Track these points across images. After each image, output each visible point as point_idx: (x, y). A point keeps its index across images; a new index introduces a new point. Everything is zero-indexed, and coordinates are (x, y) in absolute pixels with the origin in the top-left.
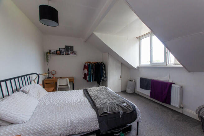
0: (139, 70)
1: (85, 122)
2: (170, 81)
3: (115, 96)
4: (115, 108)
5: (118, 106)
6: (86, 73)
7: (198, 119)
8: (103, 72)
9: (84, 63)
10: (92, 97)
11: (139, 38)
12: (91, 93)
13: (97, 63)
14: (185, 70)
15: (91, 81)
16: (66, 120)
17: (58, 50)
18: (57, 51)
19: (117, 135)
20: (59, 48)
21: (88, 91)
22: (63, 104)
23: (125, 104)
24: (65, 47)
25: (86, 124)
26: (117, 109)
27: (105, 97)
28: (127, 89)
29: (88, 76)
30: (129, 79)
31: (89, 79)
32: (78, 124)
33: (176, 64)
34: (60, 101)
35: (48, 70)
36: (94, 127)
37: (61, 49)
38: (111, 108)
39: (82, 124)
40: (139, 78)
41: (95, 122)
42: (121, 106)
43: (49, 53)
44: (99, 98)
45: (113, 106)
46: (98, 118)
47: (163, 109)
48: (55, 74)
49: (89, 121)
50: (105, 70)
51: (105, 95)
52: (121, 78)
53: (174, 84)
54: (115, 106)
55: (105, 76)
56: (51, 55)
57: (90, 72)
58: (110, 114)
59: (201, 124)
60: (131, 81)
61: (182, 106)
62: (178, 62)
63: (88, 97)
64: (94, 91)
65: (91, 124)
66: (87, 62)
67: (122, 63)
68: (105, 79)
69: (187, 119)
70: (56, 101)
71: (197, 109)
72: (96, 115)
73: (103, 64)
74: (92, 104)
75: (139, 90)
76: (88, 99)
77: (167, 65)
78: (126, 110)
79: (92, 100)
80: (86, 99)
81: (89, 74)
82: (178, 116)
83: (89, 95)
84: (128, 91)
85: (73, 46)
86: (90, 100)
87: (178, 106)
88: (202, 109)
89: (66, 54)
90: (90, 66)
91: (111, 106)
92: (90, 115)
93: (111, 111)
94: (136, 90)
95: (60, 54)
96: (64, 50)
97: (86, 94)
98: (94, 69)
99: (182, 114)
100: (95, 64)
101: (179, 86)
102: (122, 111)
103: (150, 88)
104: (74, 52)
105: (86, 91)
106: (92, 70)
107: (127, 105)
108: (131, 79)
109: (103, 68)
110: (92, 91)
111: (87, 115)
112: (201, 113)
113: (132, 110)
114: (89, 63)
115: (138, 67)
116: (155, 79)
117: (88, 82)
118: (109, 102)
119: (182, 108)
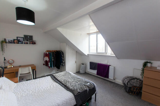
0: (88, 57)
1: (67, 102)
2: (108, 64)
3: (79, 79)
4: (84, 88)
5: (85, 86)
6: (47, 60)
7: (122, 84)
8: (62, 59)
9: (45, 51)
10: (62, 82)
11: (89, 34)
12: (59, 79)
13: (57, 51)
14: (116, 58)
15: (53, 67)
16: (54, 104)
17: (16, 39)
18: (14, 40)
19: (84, 105)
20: (17, 37)
21: (55, 76)
22: (40, 92)
23: (89, 84)
24: (23, 36)
25: (68, 103)
26: (85, 88)
27: (72, 80)
28: (81, 70)
29: (49, 63)
30: (81, 63)
31: (50, 65)
32: (63, 105)
33: (112, 54)
34: (35, 90)
35: (5, 60)
36: (73, 104)
37: (19, 38)
38: (81, 88)
39: (66, 104)
40: (89, 62)
41: (73, 100)
42: (87, 86)
43: (4, 42)
44: (68, 82)
45: (82, 87)
46: (75, 97)
47: (105, 81)
48: (13, 63)
49: (69, 101)
50: (63, 57)
51: (71, 79)
52: (76, 62)
53: (110, 66)
54: (83, 86)
55: (63, 62)
56: (7, 44)
57: (51, 59)
58: (82, 92)
59: (124, 87)
60: (83, 64)
61: (114, 78)
62: (113, 53)
63: (58, 82)
64: (61, 76)
65: (71, 102)
66: (48, 51)
67: (76, 51)
68: (64, 64)
69: (117, 85)
70: (31, 90)
71: (122, 80)
72: (73, 95)
73: (62, 52)
74: (65, 87)
75: (89, 70)
76: (59, 84)
77: (106, 54)
78: (90, 87)
79: (63, 84)
80: (57, 84)
81: (50, 61)
82: (113, 84)
83: (58, 80)
84: (81, 71)
85: (32, 36)
86: (61, 84)
87: (112, 79)
88: (124, 79)
89: (25, 43)
90: (51, 54)
91: (81, 87)
92: (69, 96)
93: (82, 90)
94: (87, 70)
95: (18, 43)
96: (22, 39)
97: (55, 79)
98: (55, 57)
99: (115, 83)
100: (55, 52)
101: (113, 67)
102: (88, 89)
103: (97, 69)
104: (34, 41)
105: (54, 77)
106: (53, 58)
107: (90, 84)
108: (83, 63)
109: (62, 56)
110: (59, 76)
111: (67, 97)
112: (124, 81)
113: (93, 87)
114: (50, 51)
115: (88, 55)
116: (100, 63)
117: (49, 68)
118: (77, 84)
119: (115, 79)
